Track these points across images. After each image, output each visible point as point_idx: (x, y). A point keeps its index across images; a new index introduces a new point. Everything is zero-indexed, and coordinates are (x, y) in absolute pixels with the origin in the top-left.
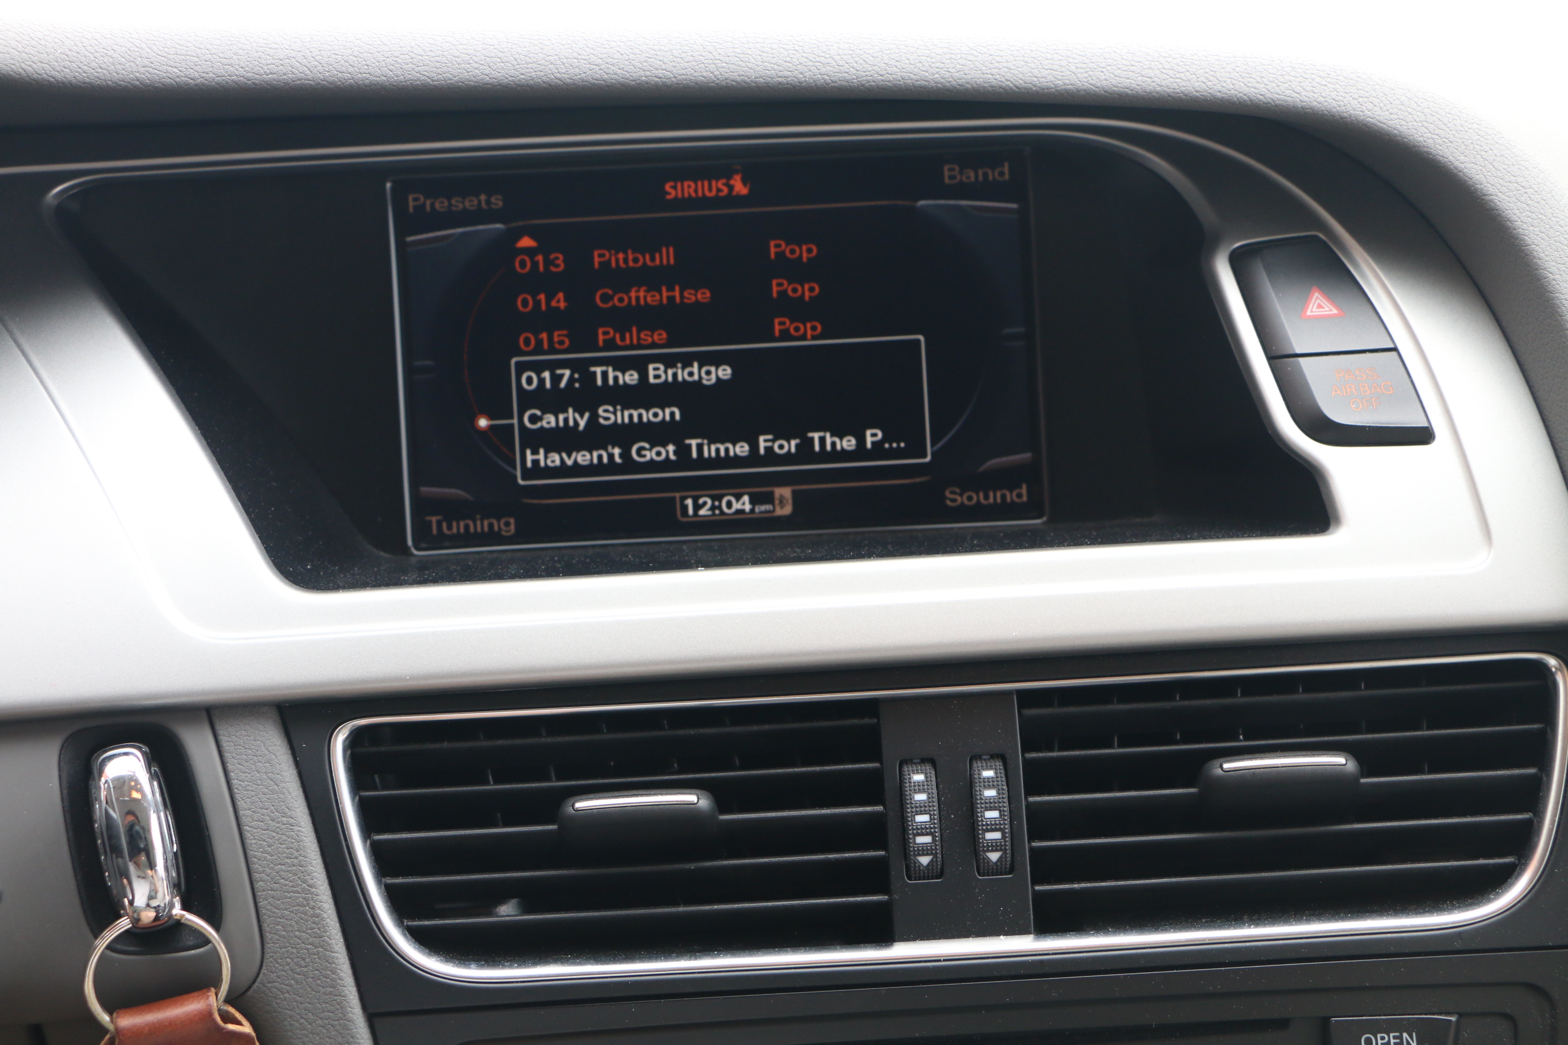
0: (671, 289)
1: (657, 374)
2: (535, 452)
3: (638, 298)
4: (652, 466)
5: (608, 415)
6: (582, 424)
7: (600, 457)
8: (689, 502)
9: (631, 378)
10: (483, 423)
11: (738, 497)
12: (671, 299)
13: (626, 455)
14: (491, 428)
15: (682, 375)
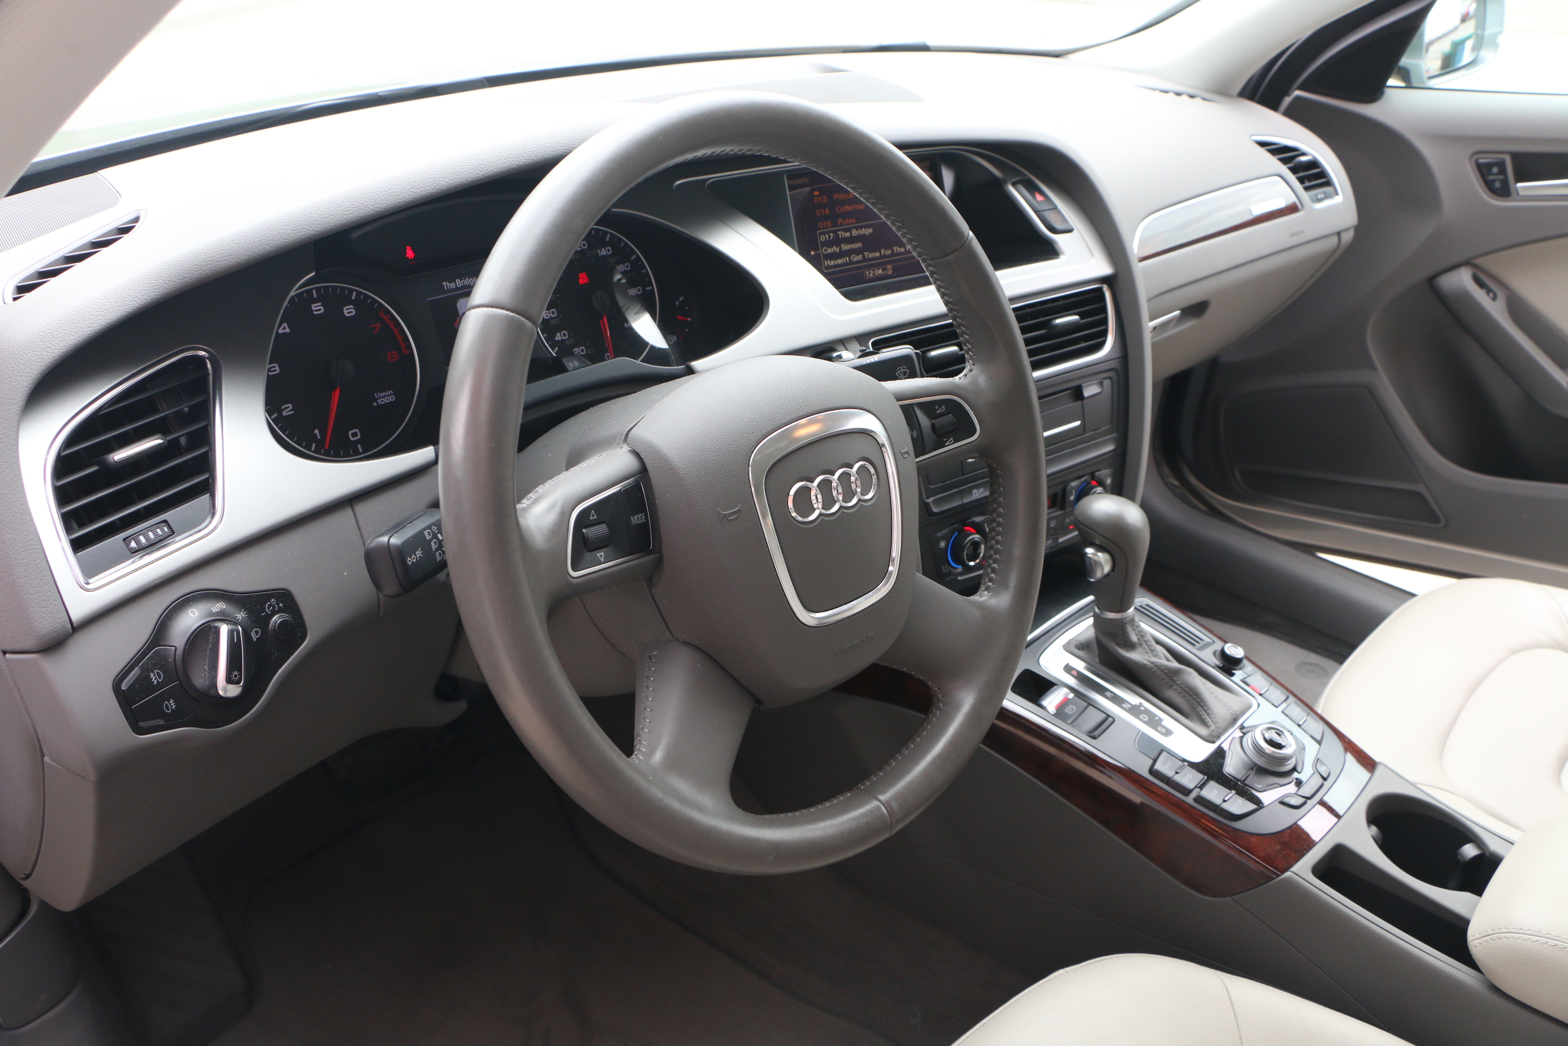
0: (854, 205)
1: (855, 233)
2: (827, 261)
3: (847, 209)
4: (857, 262)
5: (845, 247)
6: (838, 251)
7: (844, 261)
8: (867, 272)
9: (848, 234)
10: (813, 253)
11: (879, 269)
12: (855, 208)
13: (850, 259)
14: (815, 254)
15: (861, 232)
